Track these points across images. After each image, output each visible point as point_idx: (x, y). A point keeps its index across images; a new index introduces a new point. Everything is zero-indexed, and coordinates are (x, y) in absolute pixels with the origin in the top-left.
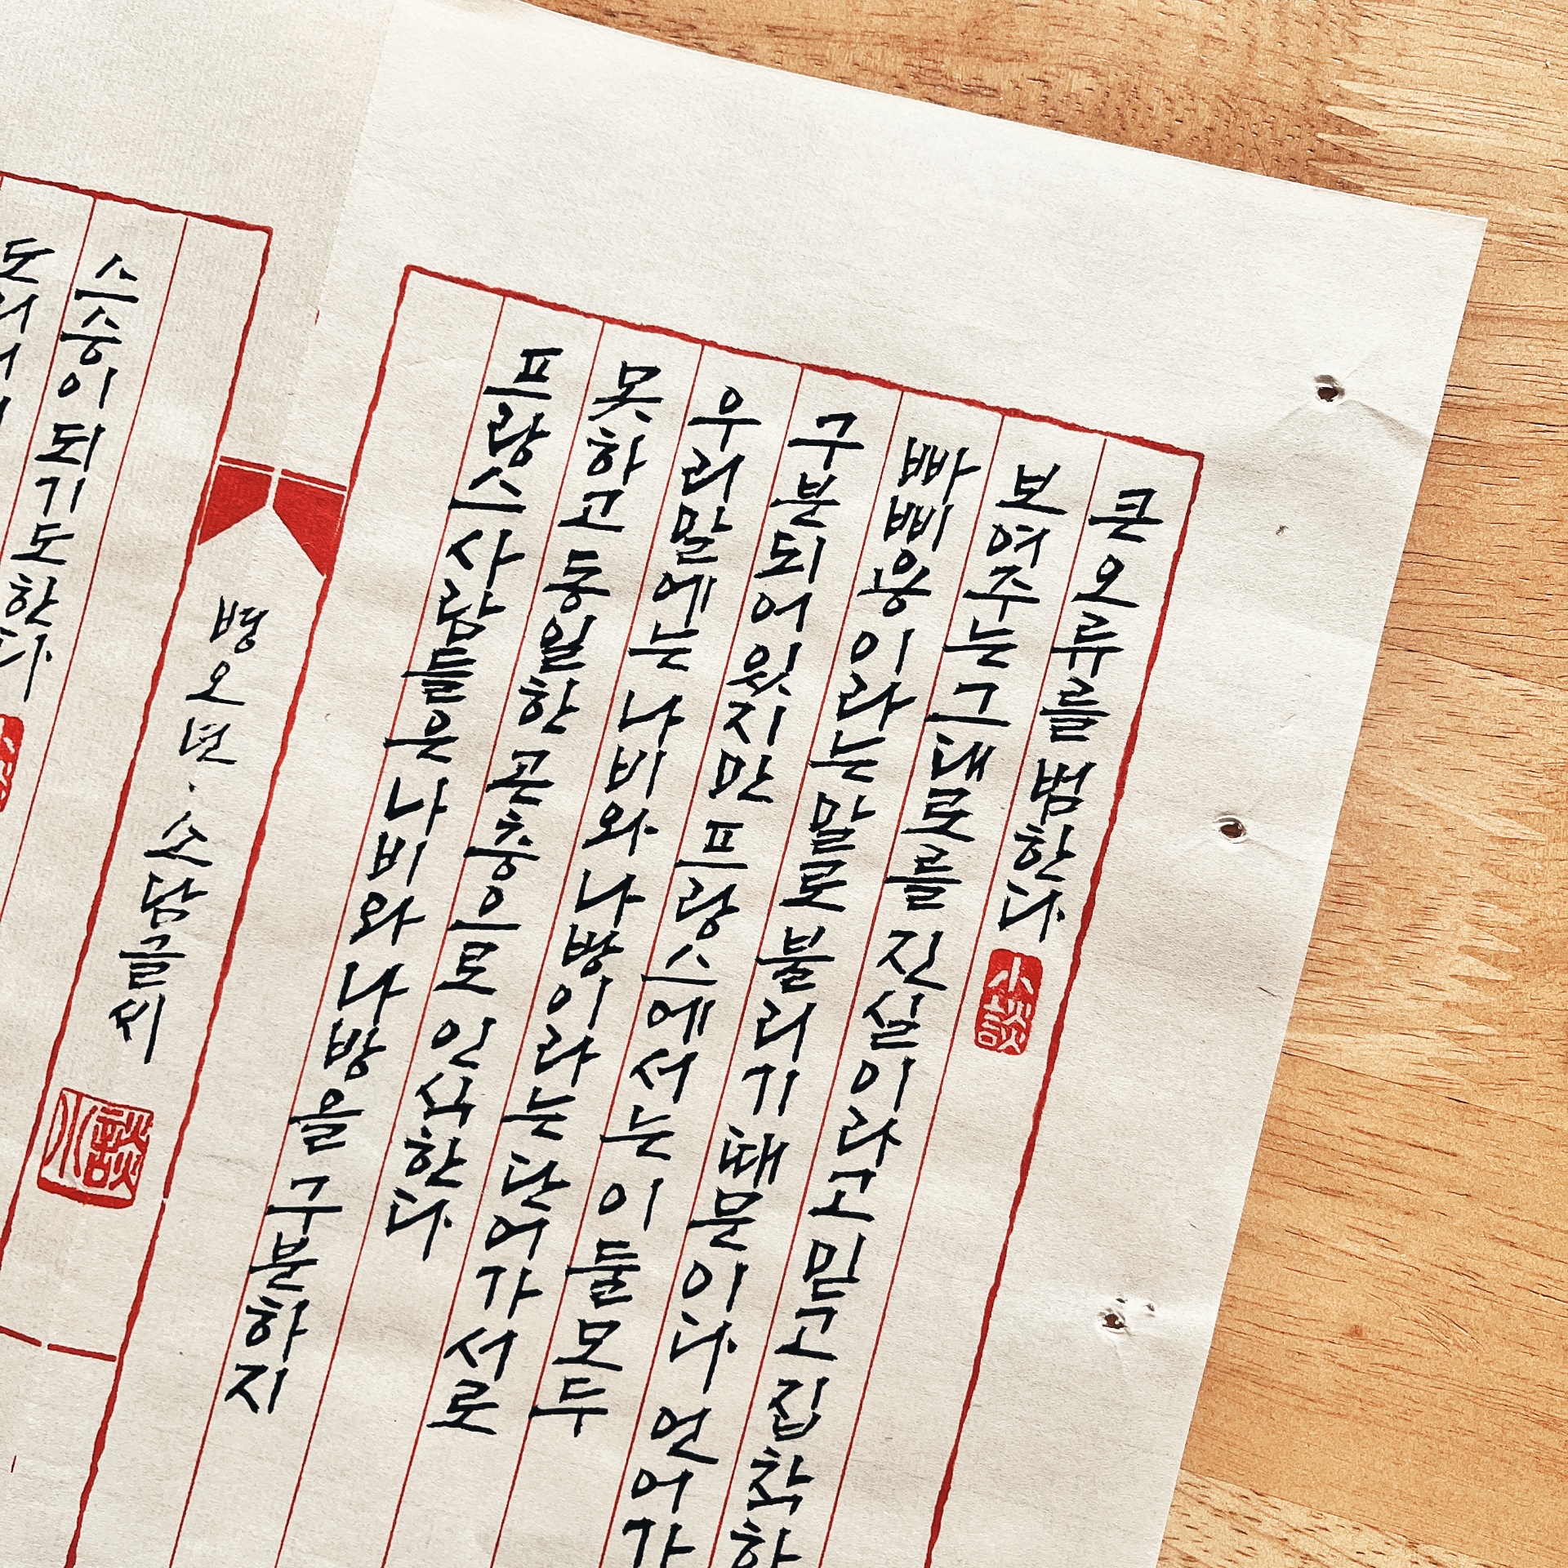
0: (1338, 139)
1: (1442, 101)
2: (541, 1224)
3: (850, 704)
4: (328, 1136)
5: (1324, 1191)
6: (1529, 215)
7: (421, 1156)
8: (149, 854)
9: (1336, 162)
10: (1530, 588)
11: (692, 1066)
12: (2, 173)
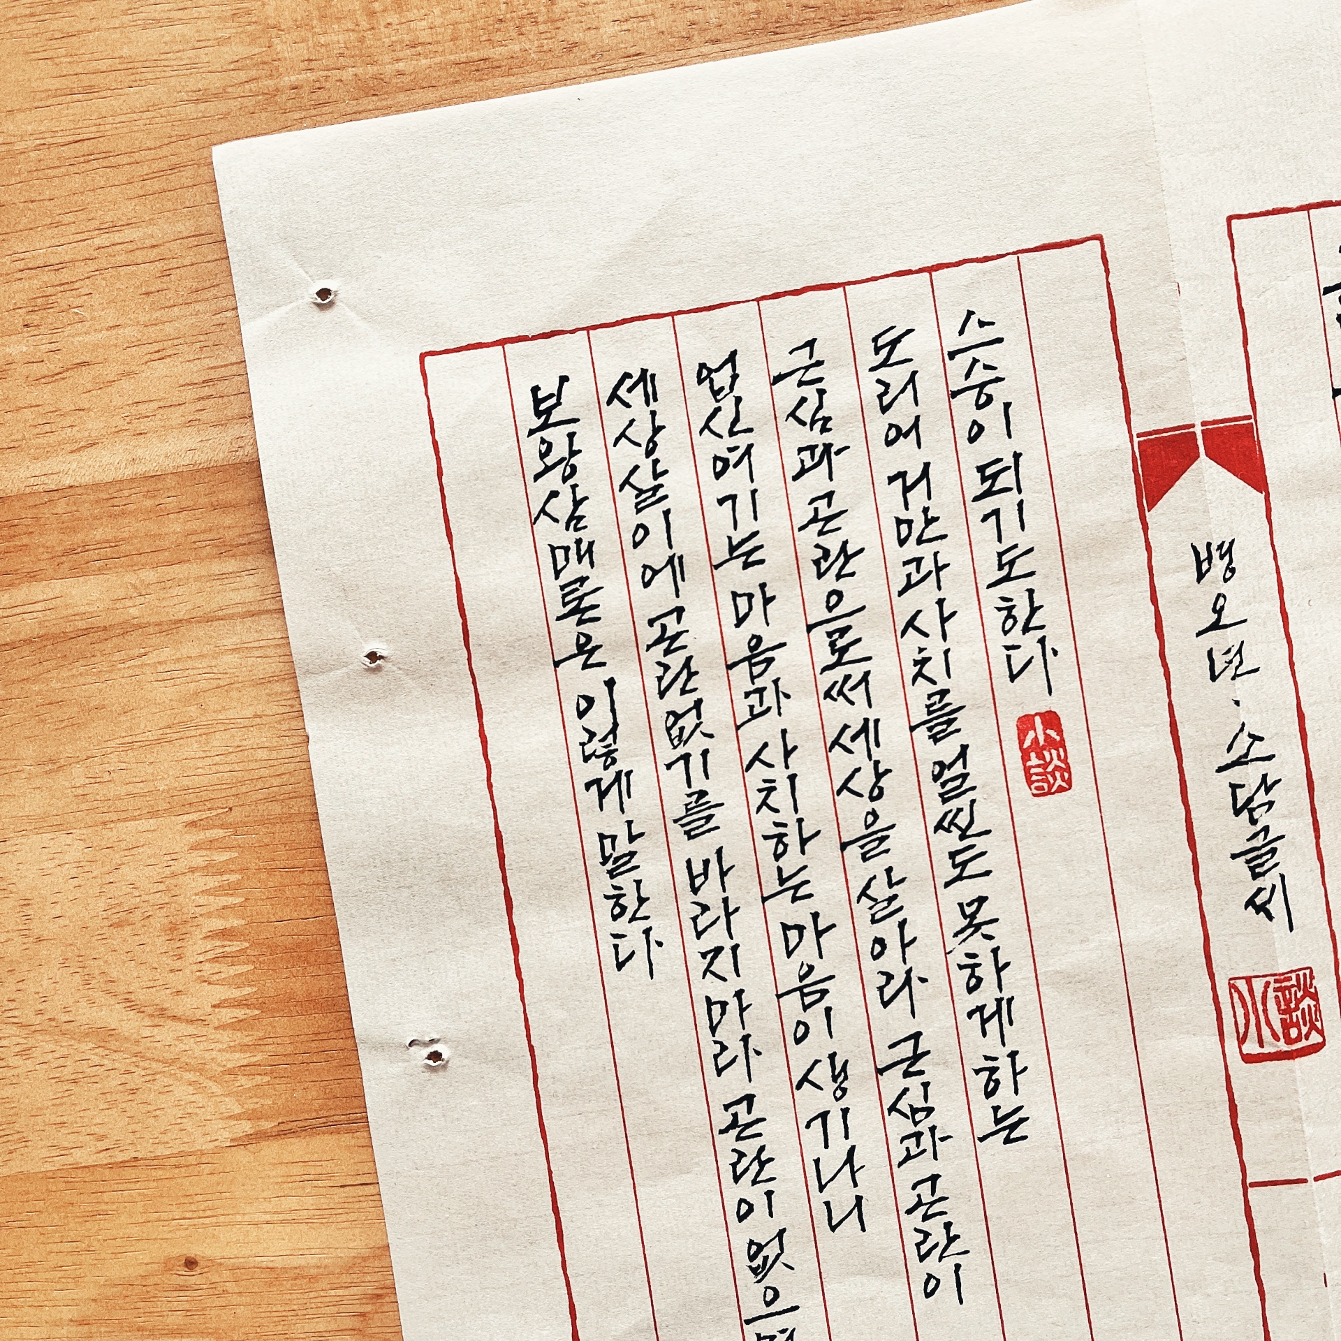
8: (1220, 770)
12: (842, 285)
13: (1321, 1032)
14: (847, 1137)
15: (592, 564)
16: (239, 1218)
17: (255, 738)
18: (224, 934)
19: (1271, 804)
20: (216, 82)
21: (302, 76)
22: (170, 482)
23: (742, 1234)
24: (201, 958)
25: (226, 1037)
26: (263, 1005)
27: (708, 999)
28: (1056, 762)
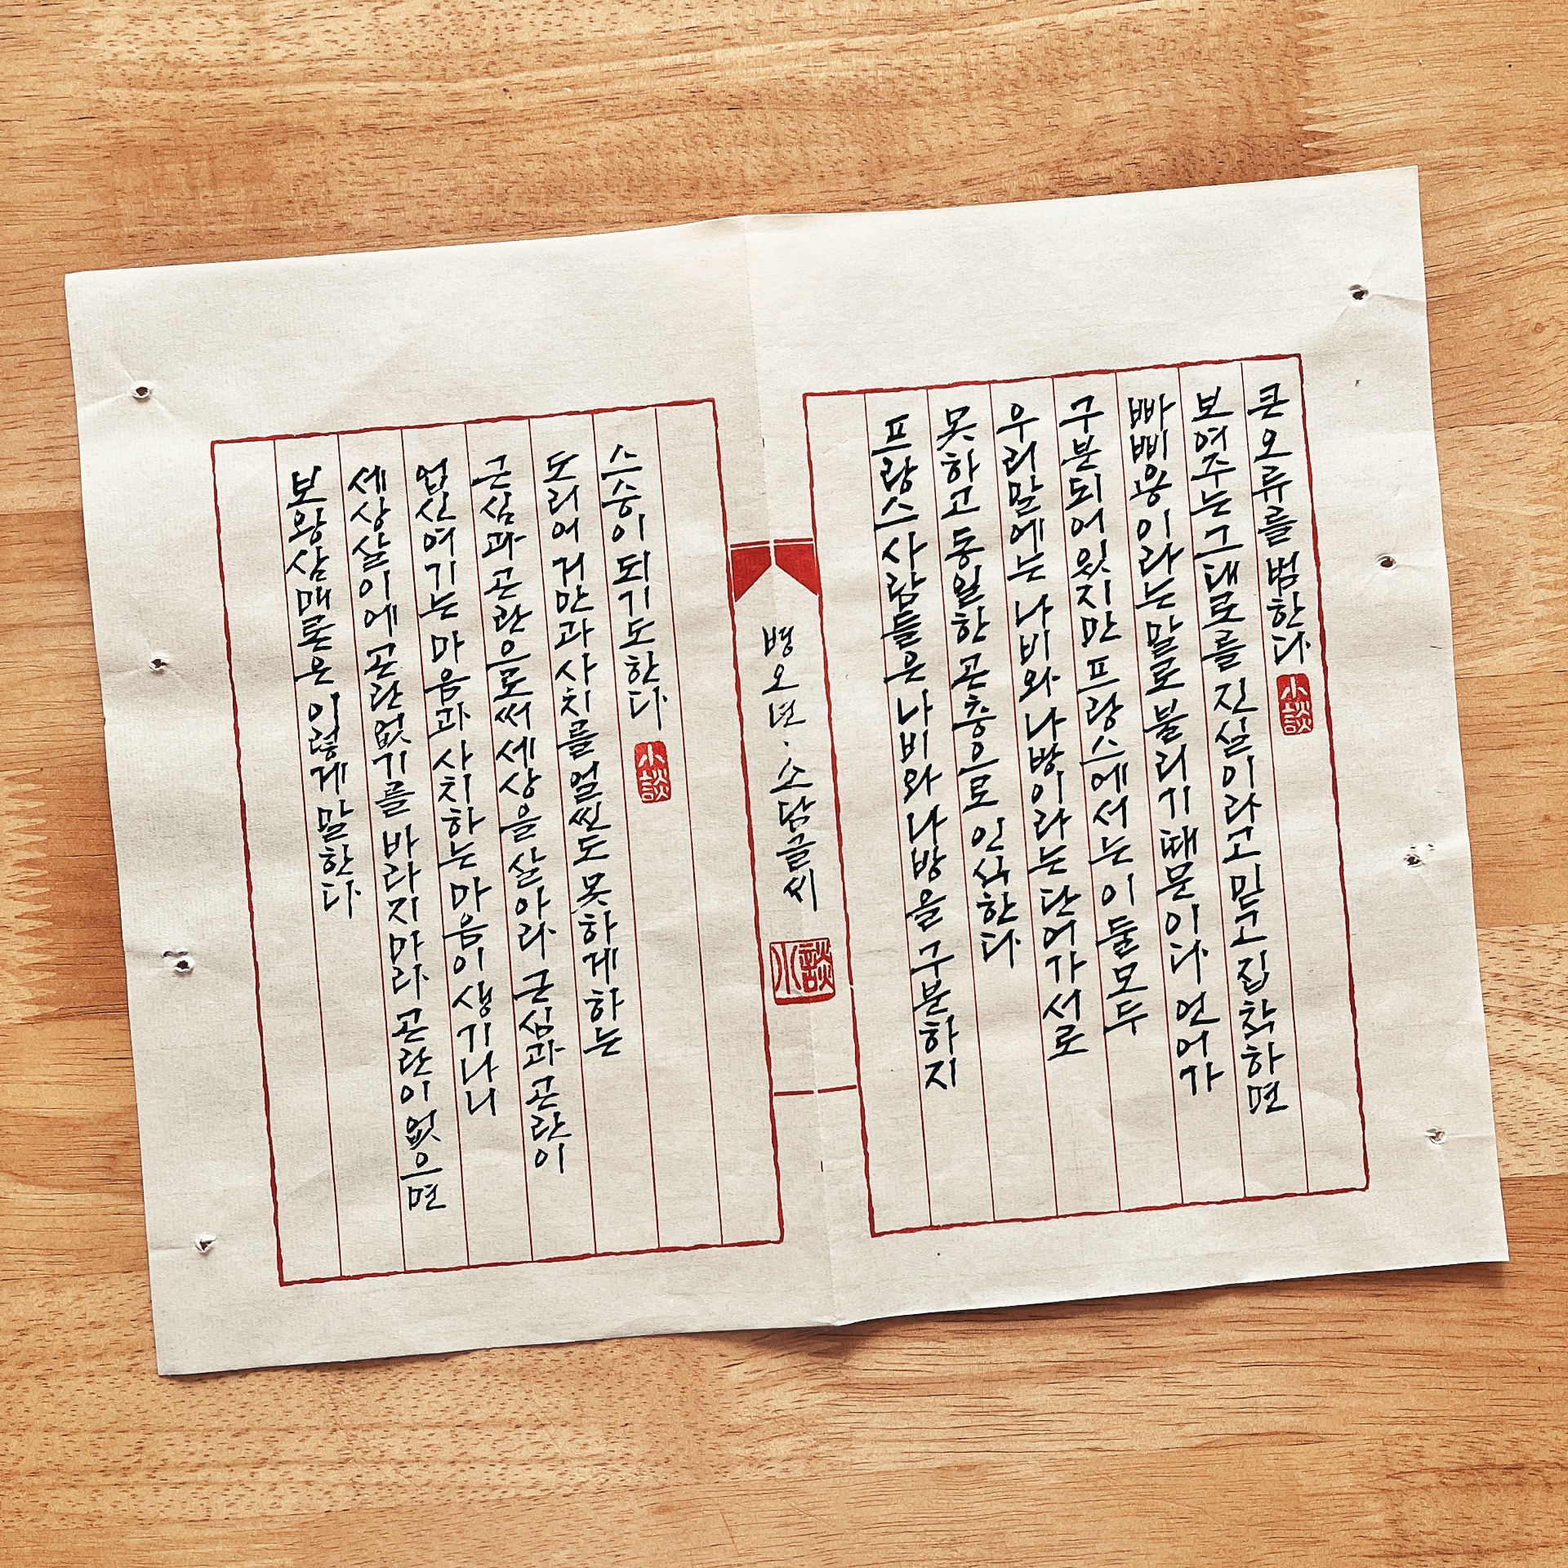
0: (1315, 145)
1: (1368, 103)
2: (1072, 923)
3: (1147, 565)
4: (931, 918)
5: (1504, 748)
6: (1437, 154)
7: (989, 909)
8: (773, 791)
9: (1320, 158)
10: (1508, 369)
11: (1127, 804)
12: (528, 418)
13: (832, 986)
14: (487, 1044)
15: (328, 606)
16: (24, 1078)
17: (63, 717)
18: (30, 863)
19: (807, 818)
20: (73, 226)
21: (140, 228)
22: (14, 520)
23: (403, 1113)
24: (10, 880)
25: (25, 941)
26: (54, 917)
27: (391, 936)
28: (661, 778)
